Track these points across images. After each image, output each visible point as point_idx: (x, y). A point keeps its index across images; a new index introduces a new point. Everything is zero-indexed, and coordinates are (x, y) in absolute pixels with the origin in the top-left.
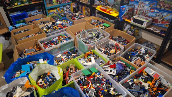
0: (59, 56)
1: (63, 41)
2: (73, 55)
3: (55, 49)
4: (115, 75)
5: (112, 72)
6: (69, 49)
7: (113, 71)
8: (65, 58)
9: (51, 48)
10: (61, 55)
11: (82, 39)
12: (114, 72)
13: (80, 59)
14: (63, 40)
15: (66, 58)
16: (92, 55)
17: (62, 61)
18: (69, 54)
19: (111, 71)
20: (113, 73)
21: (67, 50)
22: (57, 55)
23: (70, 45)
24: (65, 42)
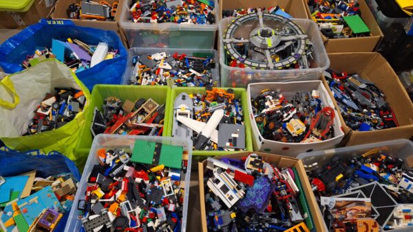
0: (157, 56)
1: (187, 21)
2: (193, 72)
3: (152, 32)
4: (229, 206)
5: (226, 195)
6: (196, 50)
7: (231, 193)
8: (165, 70)
9: (143, 26)
10: (165, 55)
11: (227, 41)
12: (231, 198)
13: (184, 98)
14: (188, 17)
15: (168, 73)
16: (224, 104)
17: (152, 77)
18: (184, 64)
19: (225, 189)
20: (227, 198)
21: (189, 50)
22: (155, 52)
23: (202, 39)
24: (189, 24)
